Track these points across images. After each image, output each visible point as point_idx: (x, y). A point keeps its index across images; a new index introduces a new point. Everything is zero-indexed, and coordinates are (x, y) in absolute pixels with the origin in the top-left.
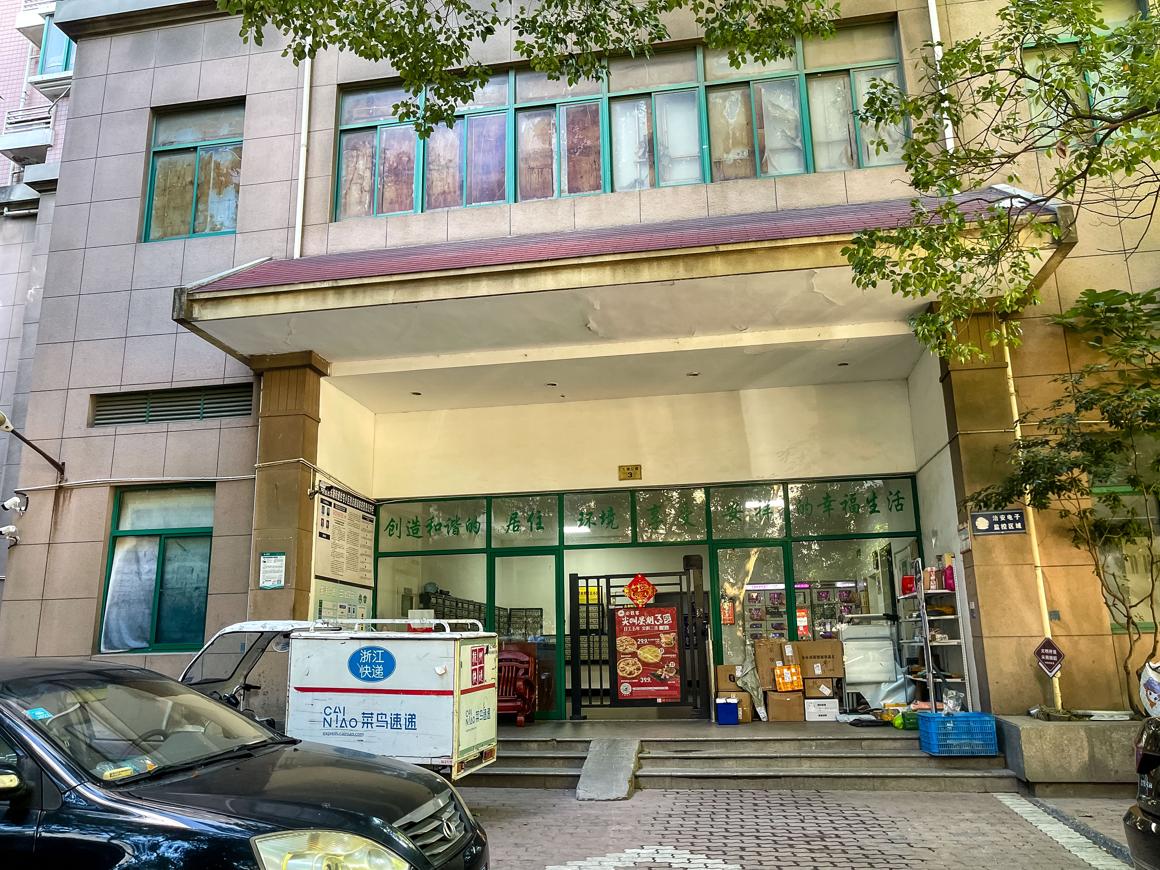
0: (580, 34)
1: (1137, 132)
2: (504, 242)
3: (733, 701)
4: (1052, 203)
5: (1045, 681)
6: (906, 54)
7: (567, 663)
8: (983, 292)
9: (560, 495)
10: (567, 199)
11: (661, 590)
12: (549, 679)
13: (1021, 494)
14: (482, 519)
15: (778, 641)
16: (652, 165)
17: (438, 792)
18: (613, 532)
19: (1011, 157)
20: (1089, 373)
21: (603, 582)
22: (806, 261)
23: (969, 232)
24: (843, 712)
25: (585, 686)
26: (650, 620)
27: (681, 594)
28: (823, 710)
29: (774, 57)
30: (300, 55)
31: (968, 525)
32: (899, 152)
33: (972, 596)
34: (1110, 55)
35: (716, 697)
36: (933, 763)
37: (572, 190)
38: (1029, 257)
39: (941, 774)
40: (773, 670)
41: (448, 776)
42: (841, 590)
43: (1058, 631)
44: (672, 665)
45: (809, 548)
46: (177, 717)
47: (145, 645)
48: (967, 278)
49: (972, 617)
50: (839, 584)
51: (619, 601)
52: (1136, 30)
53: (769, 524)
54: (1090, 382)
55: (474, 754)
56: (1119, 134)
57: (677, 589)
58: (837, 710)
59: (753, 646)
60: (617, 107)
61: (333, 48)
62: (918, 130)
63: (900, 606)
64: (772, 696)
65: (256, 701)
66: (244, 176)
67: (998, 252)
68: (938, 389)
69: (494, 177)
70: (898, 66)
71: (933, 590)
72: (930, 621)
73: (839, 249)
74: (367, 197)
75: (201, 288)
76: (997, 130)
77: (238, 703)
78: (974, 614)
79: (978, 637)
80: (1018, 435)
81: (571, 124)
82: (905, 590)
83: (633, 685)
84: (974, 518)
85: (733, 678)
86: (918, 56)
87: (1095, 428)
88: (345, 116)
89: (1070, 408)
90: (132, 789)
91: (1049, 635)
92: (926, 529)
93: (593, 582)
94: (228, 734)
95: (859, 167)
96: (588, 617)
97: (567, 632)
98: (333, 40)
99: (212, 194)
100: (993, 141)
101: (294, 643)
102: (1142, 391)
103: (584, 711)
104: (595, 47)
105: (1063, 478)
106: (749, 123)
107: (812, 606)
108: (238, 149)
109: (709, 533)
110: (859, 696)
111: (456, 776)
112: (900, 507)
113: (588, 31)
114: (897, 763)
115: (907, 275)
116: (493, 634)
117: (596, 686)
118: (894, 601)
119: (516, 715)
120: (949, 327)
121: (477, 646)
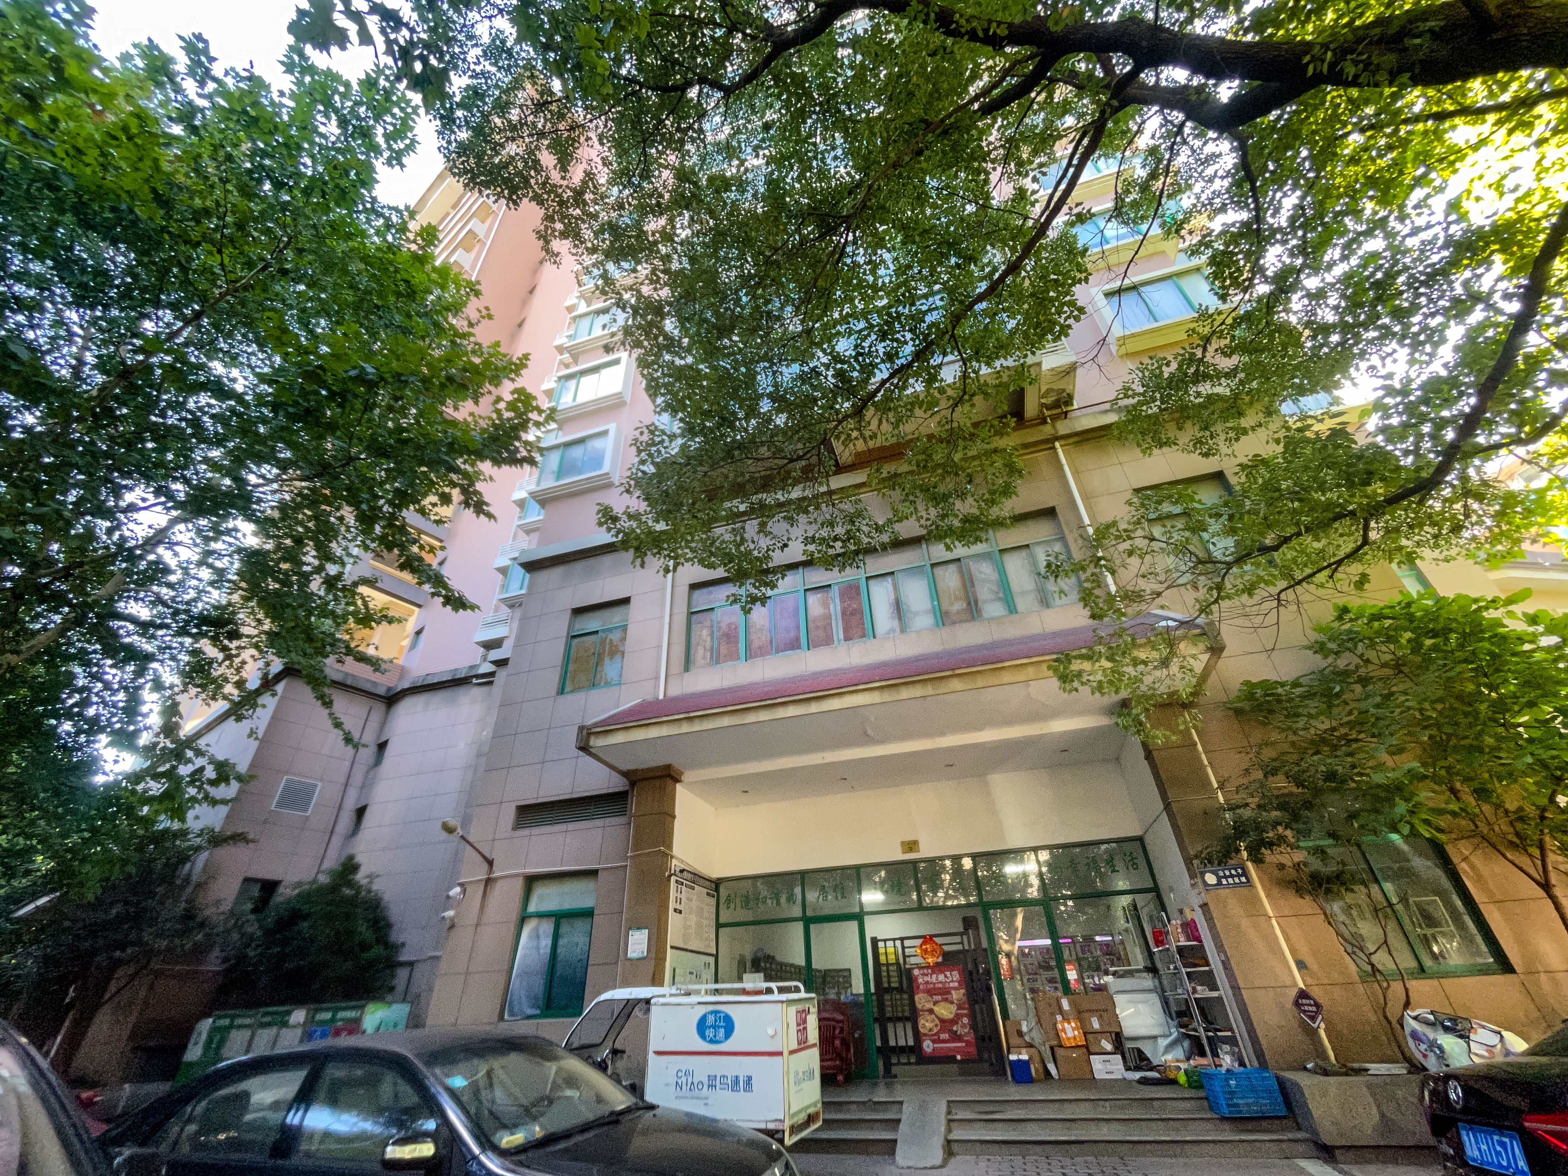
0: (843, 541)
1: (1248, 567)
2: (803, 678)
3: (1024, 1057)
4: (1198, 621)
5: (1313, 1033)
6: (1066, 531)
7: (875, 1020)
8: (1162, 689)
9: (857, 868)
10: (844, 646)
11: (946, 948)
12: (861, 1038)
13: (1238, 851)
14: (798, 890)
15: (1053, 994)
16: (900, 619)
17: (775, 1161)
18: (903, 899)
19: (1159, 594)
20: (1266, 744)
21: (898, 943)
22: (1021, 676)
23: (1141, 646)
24: (1128, 1069)
25: (892, 1043)
26: (941, 977)
27: (963, 952)
28: (1110, 1067)
29: (975, 543)
30: (667, 570)
31: (1199, 880)
32: (1074, 596)
33: (1220, 947)
34: (1213, 521)
35: (1009, 1052)
36: (1227, 1126)
37: (847, 638)
38: (1192, 661)
39: (1237, 1138)
40: (1055, 1024)
41: (781, 1141)
42: (1101, 944)
43: (1309, 981)
44: (965, 1020)
45: (1066, 905)
46: (560, 1081)
47: (538, 1012)
48: (1148, 680)
49: (1225, 968)
50: (1098, 938)
51: (913, 960)
52: (1226, 504)
53: (1027, 885)
54: (1268, 753)
55: (802, 1117)
56: (1235, 570)
57: (960, 947)
58: (1121, 1066)
59: (1033, 999)
60: (872, 583)
61: (688, 565)
62: (1087, 580)
63: (1157, 958)
64: (1059, 1052)
65: (621, 1065)
66: (629, 646)
67: (1167, 658)
68: (1144, 767)
69: (792, 634)
70: (1062, 539)
71: (1183, 943)
72: (1188, 974)
73: (1044, 667)
74: (708, 655)
75: (596, 725)
76: (1144, 576)
77: (607, 1067)
78: (1226, 965)
79: (1236, 989)
80: (1221, 799)
81: (842, 595)
82: (1158, 943)
83: (934, 1042)
84: (1203, 874)
85: (1020, 1034)
86: (1076, 535)
87: (1286, 791)
88: (694, 603)
89: (1259, 775)
90: (522, 1157)
91: (1301, 985)
92: (1163, 886)
93: (890, 944)
94: (600, 1100)
95: (1048, 606)
96: (889, 977)
97: (873, 990)
98: (687, 560)
99: (607, 660)
100: (1142, 584)
101: (653, 1009)
102: (1315, 758)
103: (895, 1070)
104: (853, 548)
105: (1271, 835)
106: (964, 585)
107: (1078, 960)
108: (624, 628)
109: (980, 895)
110: (1139, 1051)
111: (788, 1141)
112: (1136, 867)
113: (849, 539)
114: (1192, 1125)
115: (1100, 682)
116: (813, 995)
117: (902, 1043)
118: (1151, 954)
119: (835, 1075)
120: (1143, 718)
121: (800, 1007)
